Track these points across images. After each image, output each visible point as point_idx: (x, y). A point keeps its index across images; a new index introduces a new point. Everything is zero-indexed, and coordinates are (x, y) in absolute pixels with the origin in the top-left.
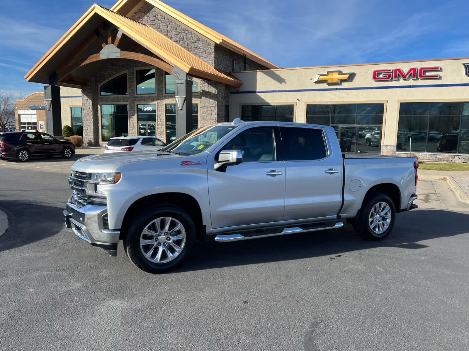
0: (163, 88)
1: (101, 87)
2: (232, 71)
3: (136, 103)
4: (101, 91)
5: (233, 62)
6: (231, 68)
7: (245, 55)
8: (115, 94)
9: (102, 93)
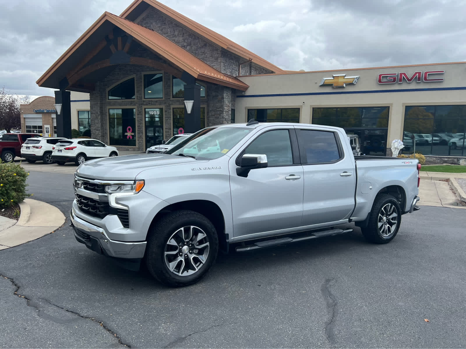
0: (170, 92)
1: (109, 92)
2: (238, 76)
3: (144, 107)
4: (109, 95)
5: (239, 66)
6: (237, 72)
7: (251, 60)
8: (122, 98)
9: (110, 98)
